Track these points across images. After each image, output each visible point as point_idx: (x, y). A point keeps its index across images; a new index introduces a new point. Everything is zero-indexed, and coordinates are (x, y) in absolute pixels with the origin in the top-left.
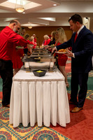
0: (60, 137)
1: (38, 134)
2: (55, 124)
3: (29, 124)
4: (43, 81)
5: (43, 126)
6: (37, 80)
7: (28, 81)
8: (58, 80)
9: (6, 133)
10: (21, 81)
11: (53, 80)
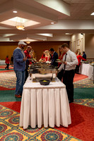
0: (63, 135)
1: (45, 133)
2: (58, 125)
3: (37, 126)
4: (48, 88)
5: (49, 127)
6: (44, 88)
7: (36, 88)
8: (60, 88)
9: (17, 134)
10: (30, 89)
11: (56, 88)
